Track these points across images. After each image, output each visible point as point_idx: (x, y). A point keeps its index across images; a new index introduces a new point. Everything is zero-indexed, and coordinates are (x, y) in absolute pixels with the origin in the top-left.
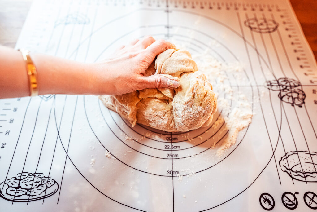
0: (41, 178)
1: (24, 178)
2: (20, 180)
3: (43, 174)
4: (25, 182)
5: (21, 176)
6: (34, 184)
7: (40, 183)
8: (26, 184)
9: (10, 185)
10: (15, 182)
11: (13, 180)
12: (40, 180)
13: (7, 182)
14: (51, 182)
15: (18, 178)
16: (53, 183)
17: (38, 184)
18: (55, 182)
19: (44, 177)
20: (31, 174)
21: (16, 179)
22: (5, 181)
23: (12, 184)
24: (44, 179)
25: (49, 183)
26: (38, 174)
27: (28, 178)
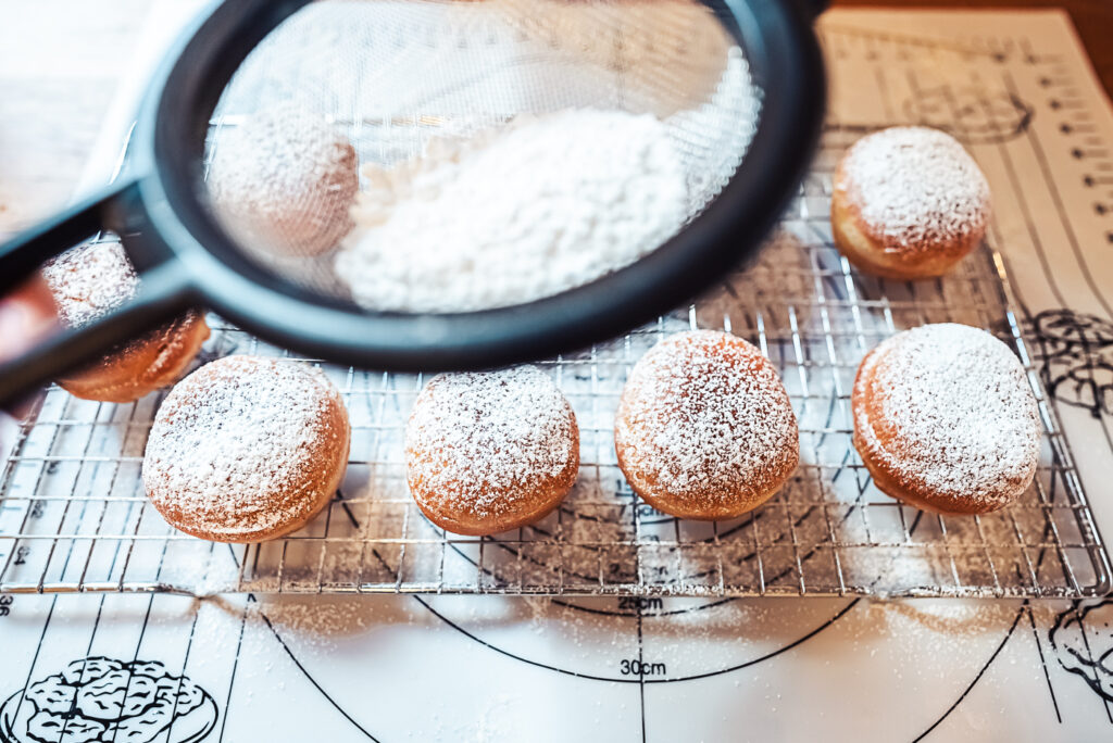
0: (155, 680)
1: (93, 679)
2: (78, 685)
3: (162, 665)
4: (96, 692)
5: (81, 672)
6: (131, 702)
7: (150, 699)
8: (99, 703)
9: (43, 704)
10: (60, 693)
11: (51, 685)
12: (151, 687)
13: (30, 693)
14: (191, 696)
15: (72, 678)
16: (197, 699)
17: (144, 702)
18: (205, 694)
19: (167, 675)
20: (118, 666)
21: (64, 682)
22: (24, 690)
23: (51, 701)
24: (165, 682)
25: (181, 698)
26: (142, 663)
27: (107, 679)
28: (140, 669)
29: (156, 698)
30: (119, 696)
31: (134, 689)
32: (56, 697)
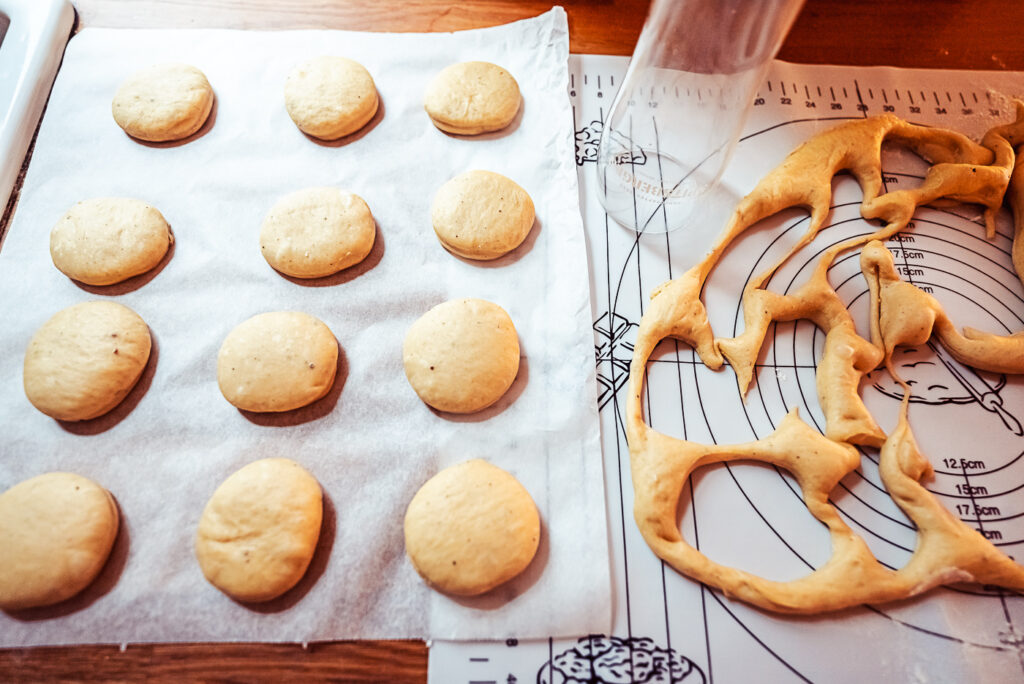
0: (650, 653)
1: (601, 654)
2: (591, 658)
3: (651, 641)
4: (608, 663)
5: (589, 647)
6: (637, 671)
7: (650, 668)
8: (614, 672)
9: (569, 673)
10: (579, 664)
11: (570, 658)
12: (648, 658)
13: (556, 664)
14: (680, 665)
15: (585, 652)
16: (685, 667)
17: (647, 670)
18: (692, 665)
19: (658, 649)
20: (619, 643)
21: (579, 655)
22: (550, 662)
23: (574, 670)
24: (657, 654)
25: (675, 667)
26: (637, 640)
27: (613, 653)
28: (637, 645)
29: (654, 666)
30: (627, 667)
31: (636, 660)
32: (576, 667)
